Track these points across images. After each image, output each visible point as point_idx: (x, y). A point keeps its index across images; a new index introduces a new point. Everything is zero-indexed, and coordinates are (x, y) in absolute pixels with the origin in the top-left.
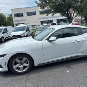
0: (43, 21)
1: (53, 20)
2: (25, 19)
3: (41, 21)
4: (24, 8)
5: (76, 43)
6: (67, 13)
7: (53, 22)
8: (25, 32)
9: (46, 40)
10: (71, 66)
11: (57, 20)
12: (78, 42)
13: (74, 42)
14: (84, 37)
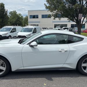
0: (57, 25)
1: (67, 25)
2: (39, 21)
3: (55, 25)
4: (40, 10)
5: (62, 52)
6: (76, 18)
7: (67, 26)
8: (31, 34)
9: (28, 44)
10: (53, 78)
11: (71, 25)
12: (65, 51)
13: (60, 51)
14: (73, 47)
